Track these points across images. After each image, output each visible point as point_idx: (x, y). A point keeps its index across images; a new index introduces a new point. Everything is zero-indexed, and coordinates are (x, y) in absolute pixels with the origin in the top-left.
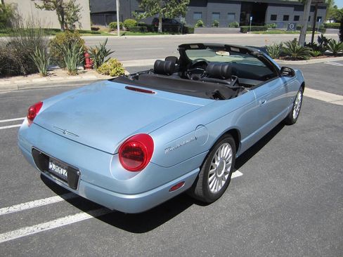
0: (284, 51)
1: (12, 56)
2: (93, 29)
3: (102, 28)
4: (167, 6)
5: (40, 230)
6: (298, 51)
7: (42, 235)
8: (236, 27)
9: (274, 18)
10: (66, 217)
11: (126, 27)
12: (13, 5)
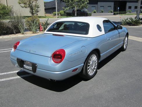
1: (10, 26)
3: (50, 15)
6: (135, 22)
8: (112, 12)
9: (130, 8)
11: (60, 14)
12: (11, 6)
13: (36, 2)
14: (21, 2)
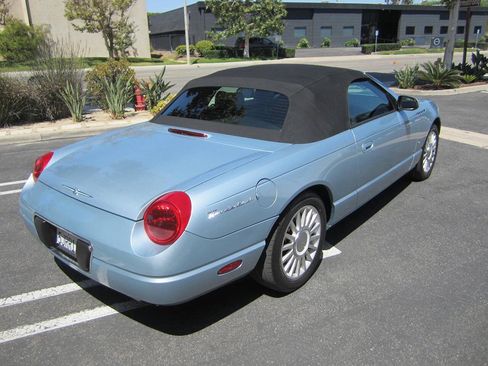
0: (421, 76)
1: (35, 95)
2: (153, 56)
3: (166, 54)
4: (255, 21)
5: (42, 330)
6: (441, 76)
7: (44, 337)
8: (356, 45)
9: (410, 30)
10: (81, 312)
11: (199, 51)
12: (44, 27)
13: (122, 15)
14: (75, 13)
